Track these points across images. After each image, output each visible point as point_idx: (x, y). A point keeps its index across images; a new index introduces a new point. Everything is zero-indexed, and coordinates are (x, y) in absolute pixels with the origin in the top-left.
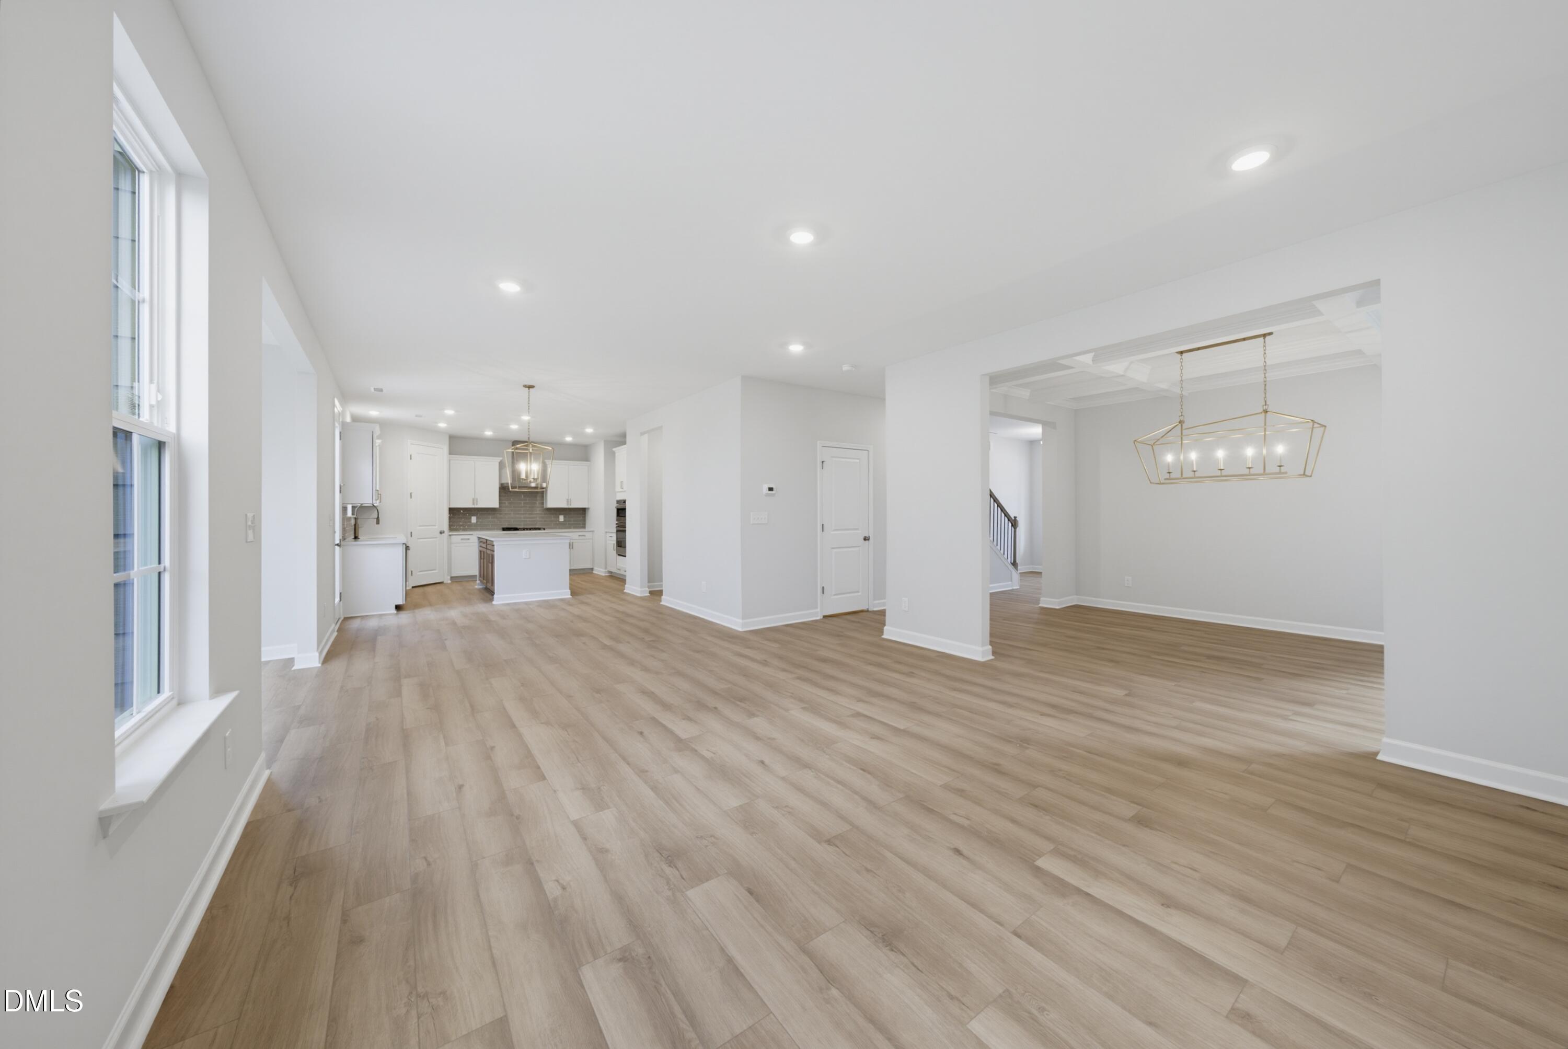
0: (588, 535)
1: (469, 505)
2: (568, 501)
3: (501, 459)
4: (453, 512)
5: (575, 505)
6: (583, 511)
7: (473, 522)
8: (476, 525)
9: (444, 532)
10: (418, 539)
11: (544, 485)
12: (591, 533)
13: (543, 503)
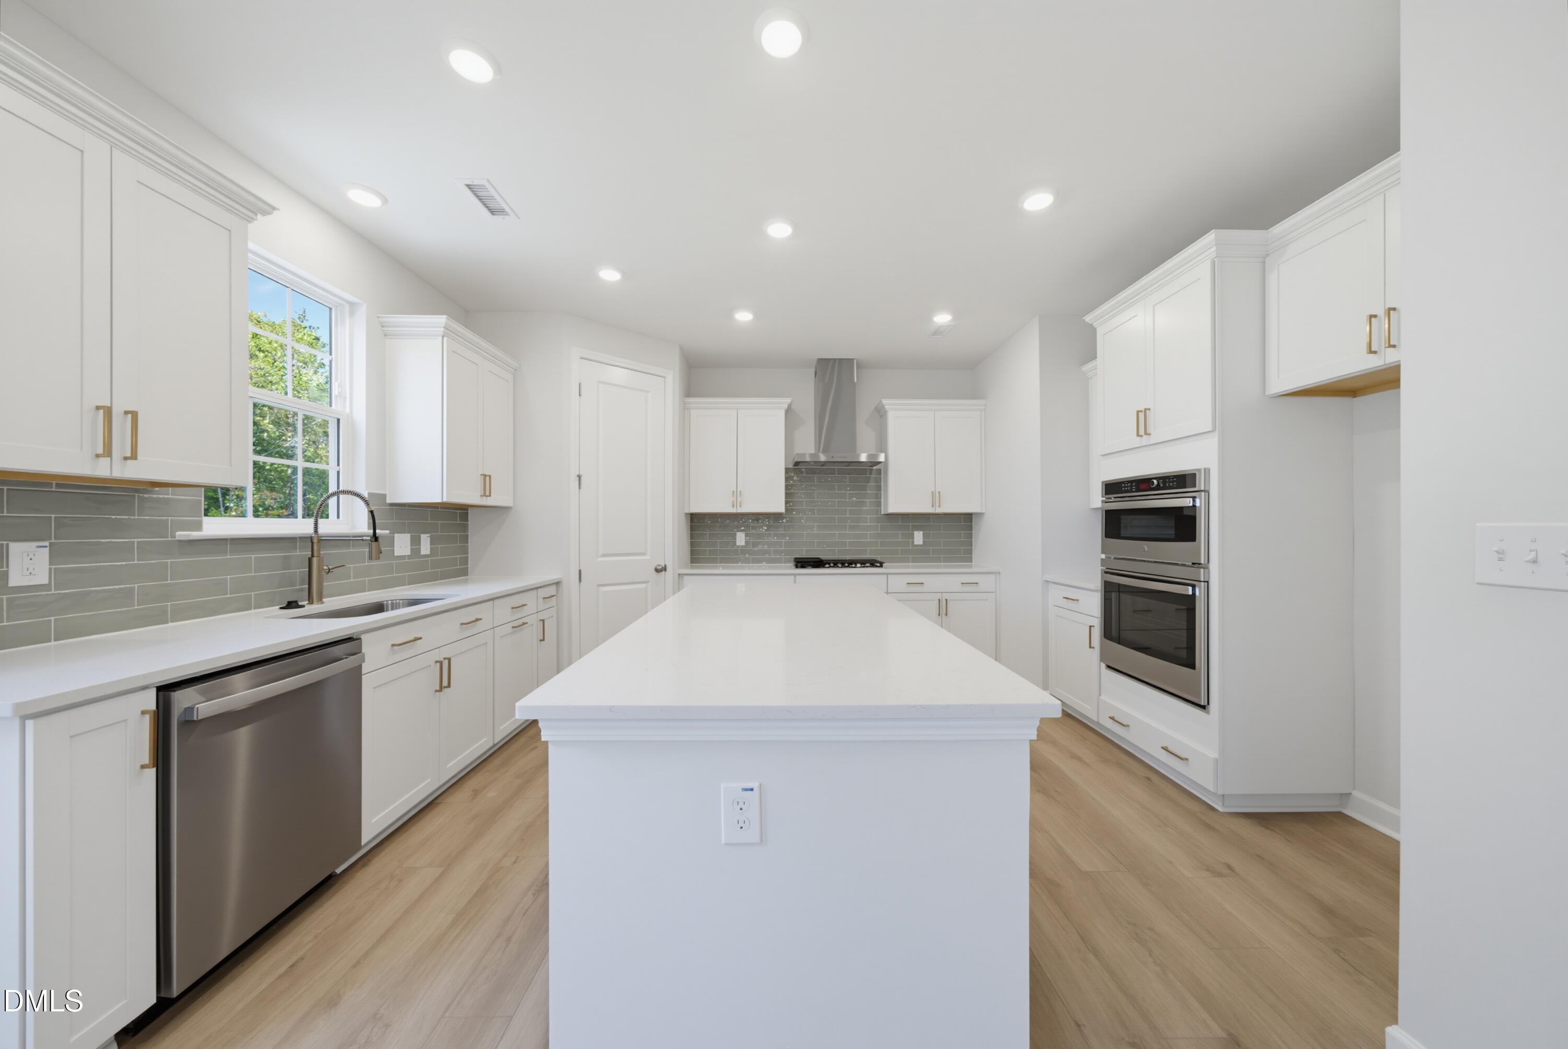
0: (986, 583)
1: (726, 508)
2: (936, 497)
3: (789, 400)
4: (697, 522)
5: (950, 506)
6: (966, 521)
7: (738, 543)
8: (743, 550)
9: (665, 569)
10: (599, 586)
11: (882, 458)
12: (992, 577)
13: (879, 504)
